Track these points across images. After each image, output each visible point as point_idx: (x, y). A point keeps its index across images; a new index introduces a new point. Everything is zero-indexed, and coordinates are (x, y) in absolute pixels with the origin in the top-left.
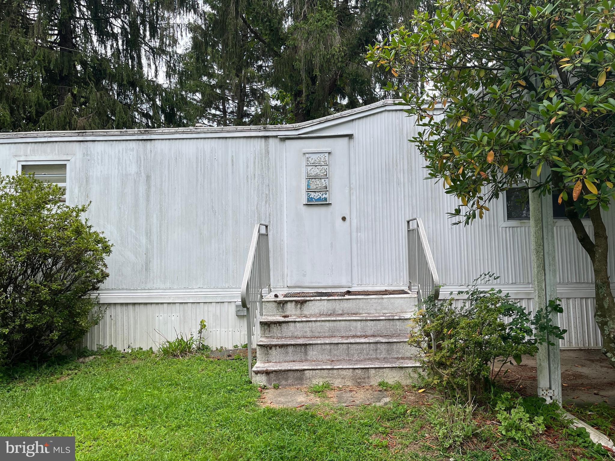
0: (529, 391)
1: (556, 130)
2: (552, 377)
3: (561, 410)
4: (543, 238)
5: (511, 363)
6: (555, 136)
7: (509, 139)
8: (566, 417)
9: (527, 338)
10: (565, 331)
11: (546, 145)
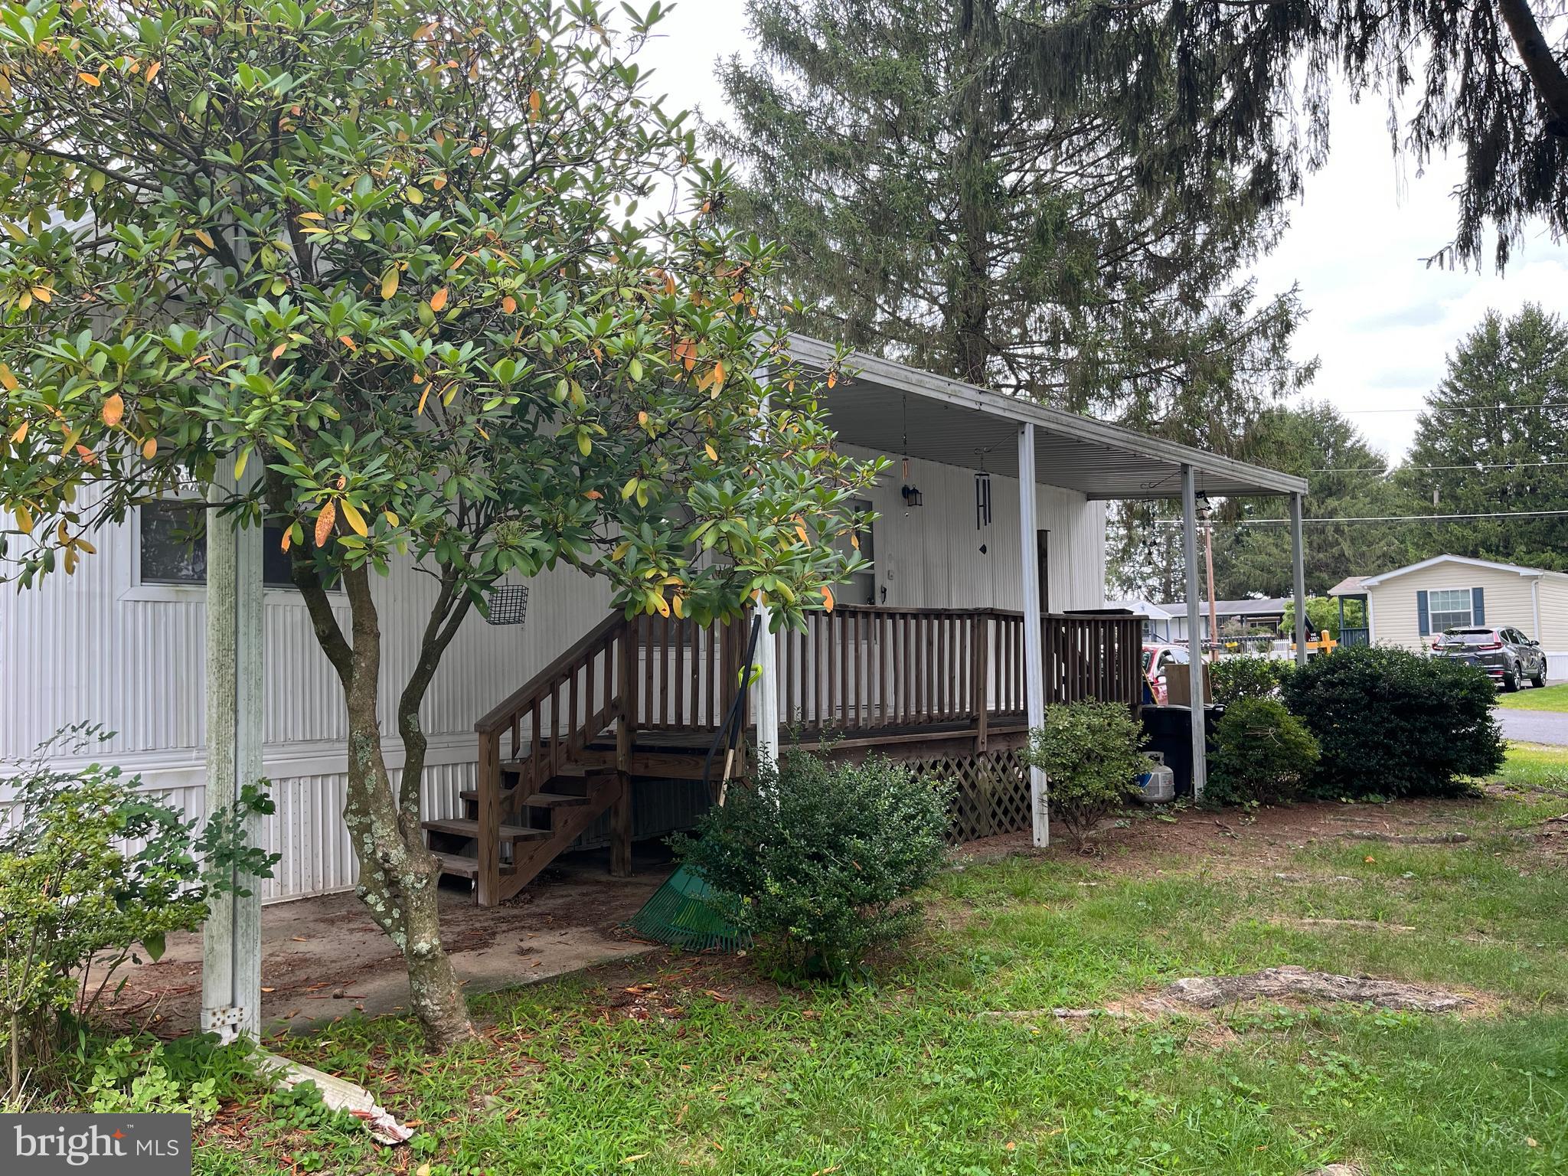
0: (177, 1025)
1: (284, 374)
2: (240, 975)
3: (257, 1052)
4: (236, 632)
5: (136, 960)
6: (281, 390)
7: (166, 374)
8: (269, 1065)
9: (183, 886)
10: (276, 857)
11: (258, 408)
